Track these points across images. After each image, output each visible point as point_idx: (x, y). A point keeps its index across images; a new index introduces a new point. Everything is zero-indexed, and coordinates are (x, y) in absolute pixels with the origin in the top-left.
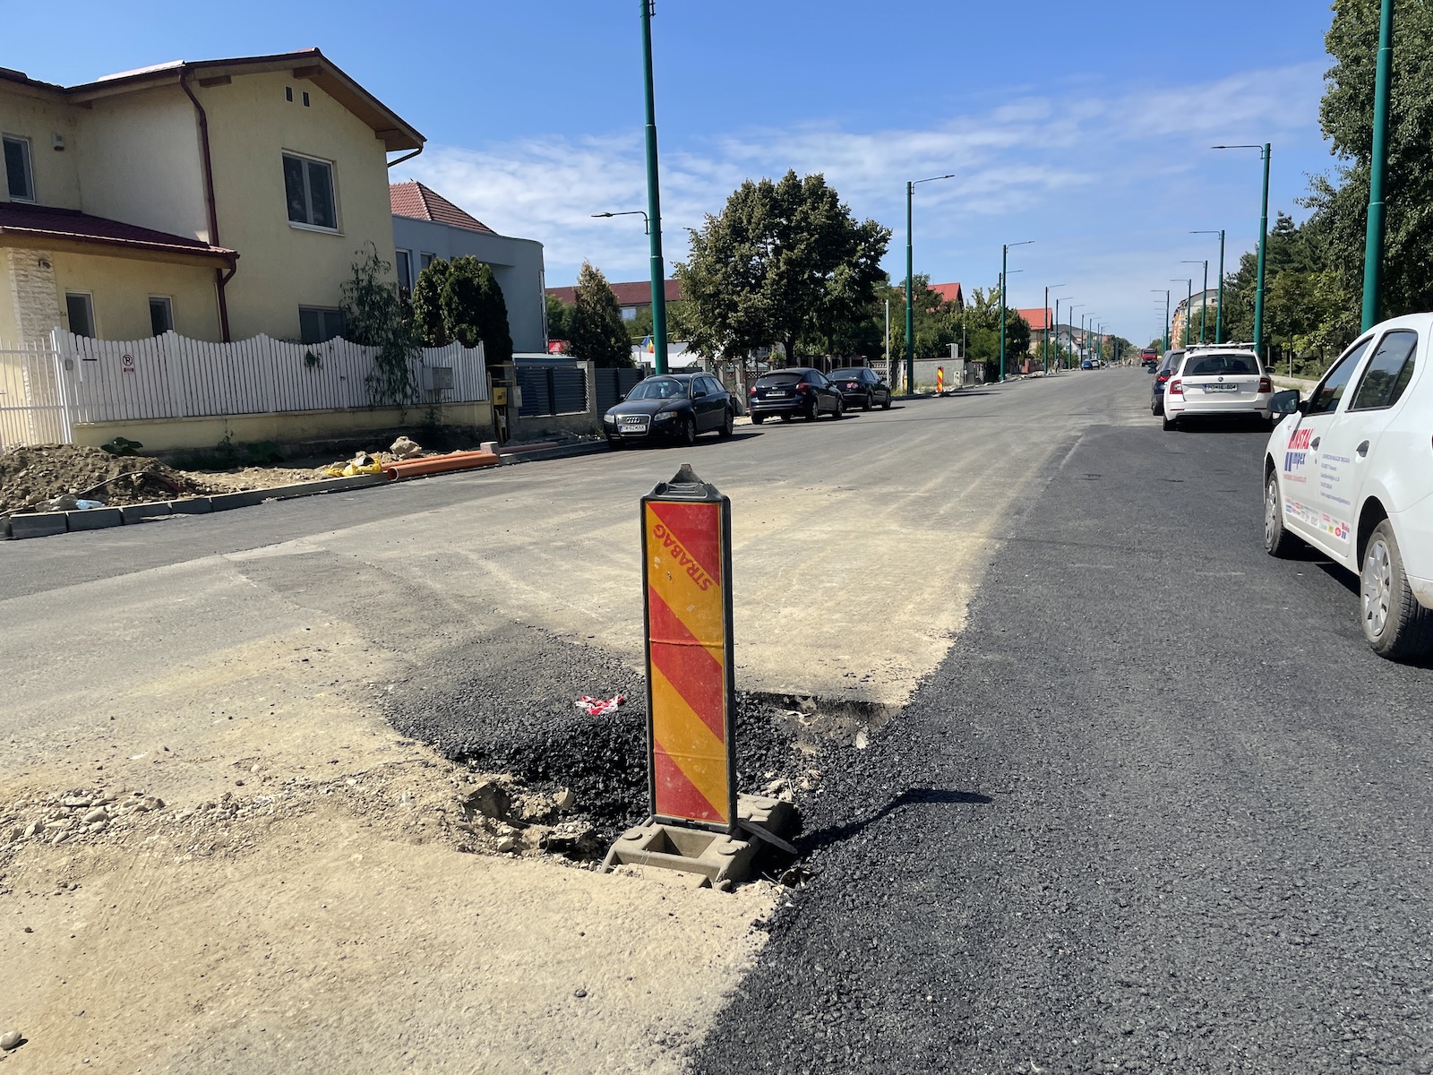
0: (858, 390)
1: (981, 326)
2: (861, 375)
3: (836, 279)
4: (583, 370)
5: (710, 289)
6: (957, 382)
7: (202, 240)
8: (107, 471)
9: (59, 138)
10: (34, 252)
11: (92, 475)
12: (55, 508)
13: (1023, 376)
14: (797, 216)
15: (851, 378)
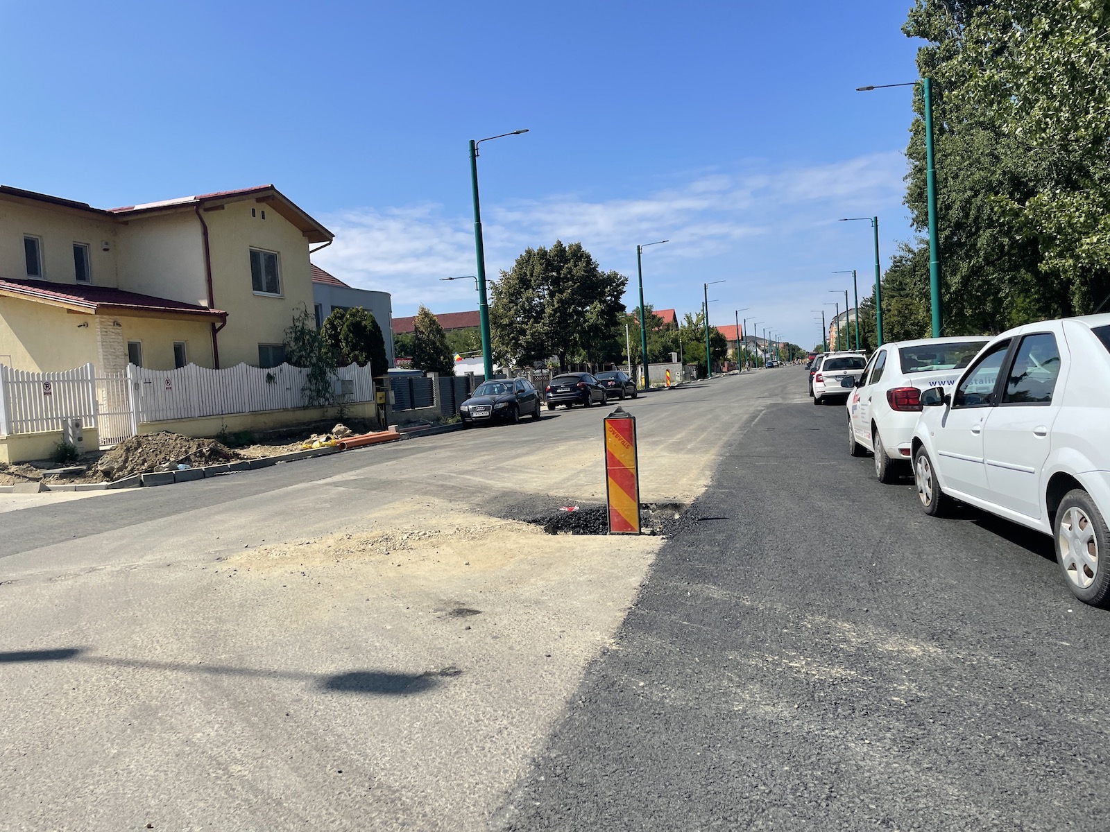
0: (615, 386)
1: (691, 339)
2: (617, 376)
3: (592, 311)
4: (431, 378)
5: (505, 321)
6: (678, 379)
7: (203, 305)
8: (189, 448)
9: (107, 244)
10: (111, 317)
11: (181, 450)
12: (166, 469)
13: (724, 374)
14: (565, 271)
15: (610, 379)
